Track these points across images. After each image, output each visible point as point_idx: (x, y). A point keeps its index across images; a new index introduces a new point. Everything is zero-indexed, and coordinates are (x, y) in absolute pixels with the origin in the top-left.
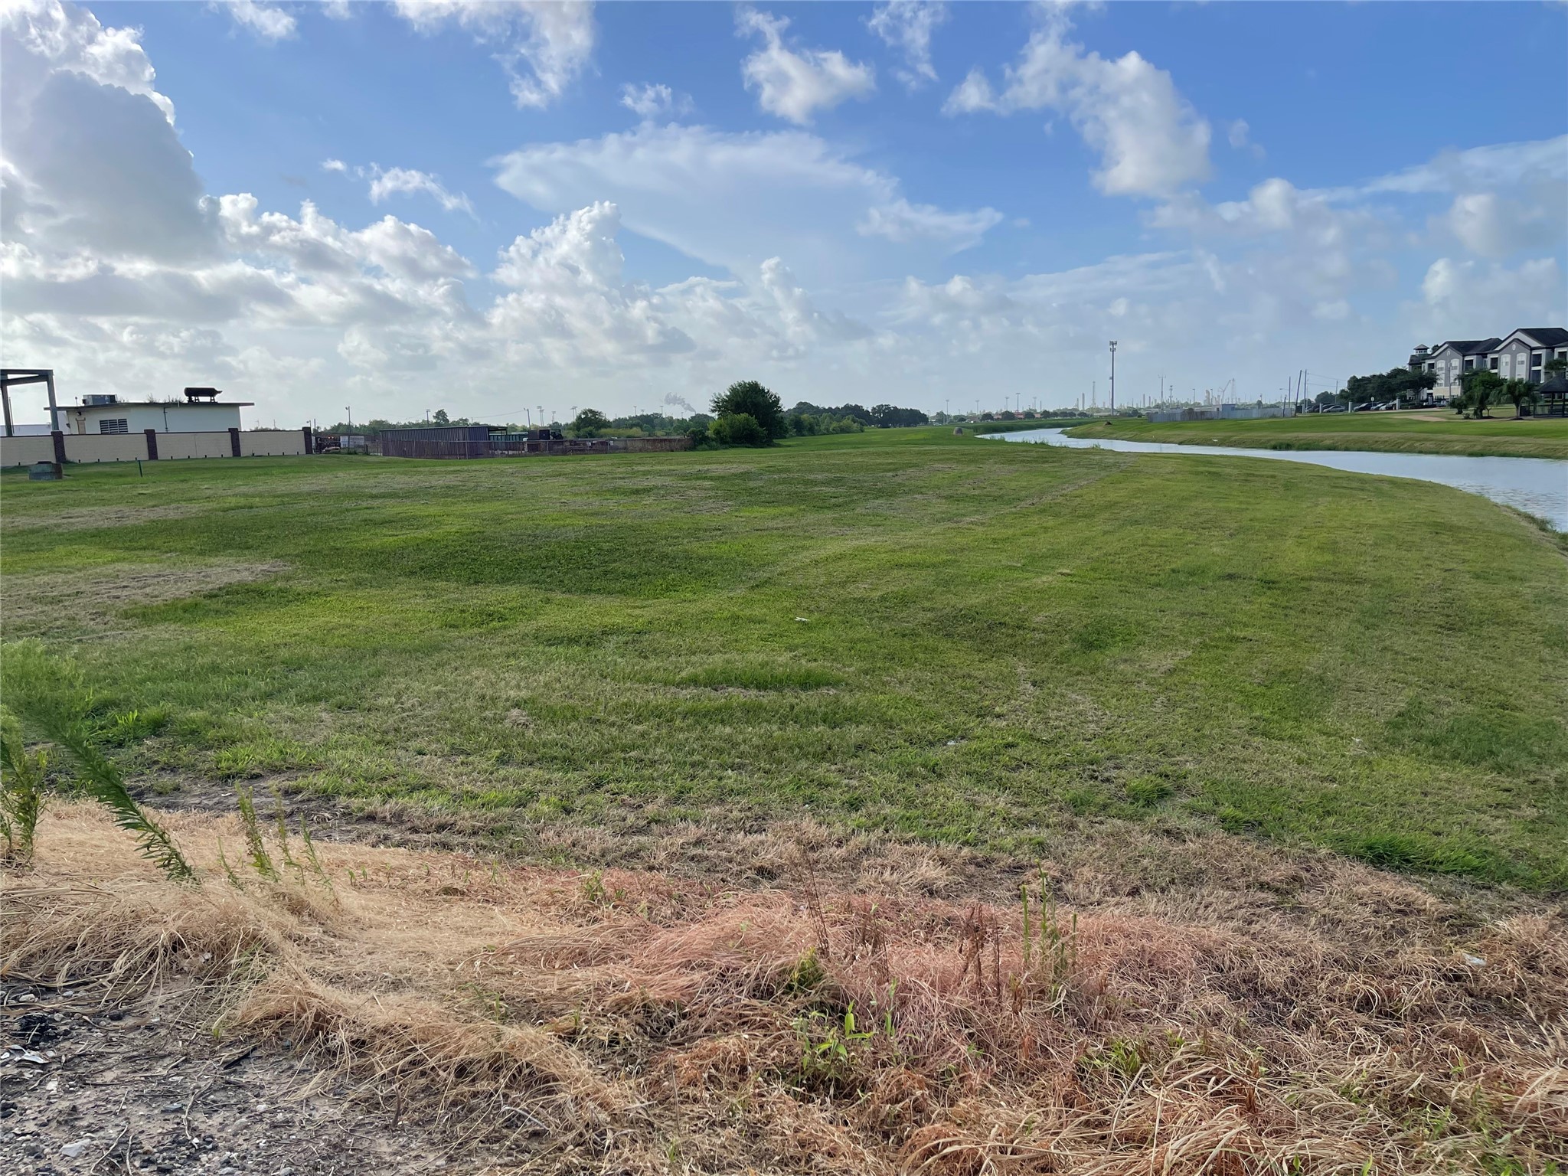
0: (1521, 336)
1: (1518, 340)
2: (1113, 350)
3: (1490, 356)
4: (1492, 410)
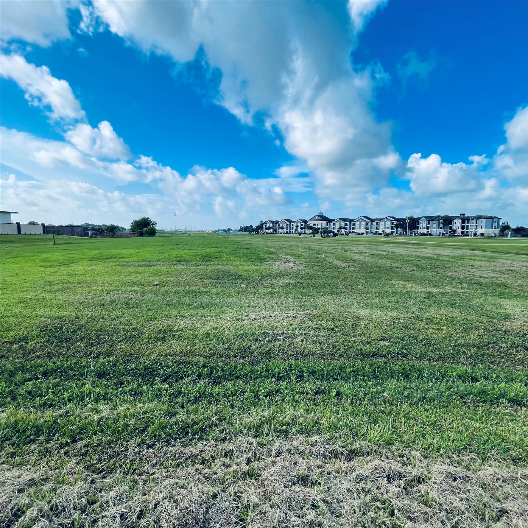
0: (284, 220)
2: (175, 216)
3: (278, 224)
4: (316, 235)
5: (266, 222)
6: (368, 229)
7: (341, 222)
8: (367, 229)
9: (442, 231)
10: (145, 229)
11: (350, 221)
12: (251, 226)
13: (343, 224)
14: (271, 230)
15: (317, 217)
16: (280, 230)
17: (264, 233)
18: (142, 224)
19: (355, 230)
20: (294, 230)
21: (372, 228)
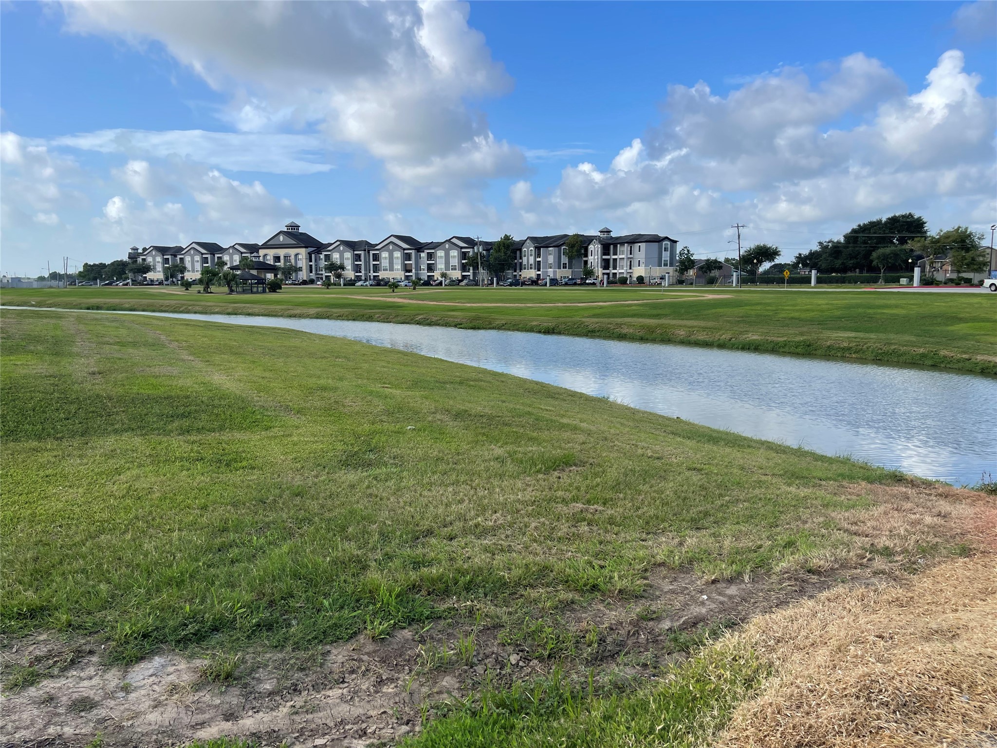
0: (194, 245)
1: (193, 248)
3: (179, 257)
4: (213, 288)
6: (410, 271)
7: (344, 251)
9: (567, 273)
11: (367, 248)
13: (348, 256)
15: (281, 238)
19: (381, 275)
21: (418, 268)
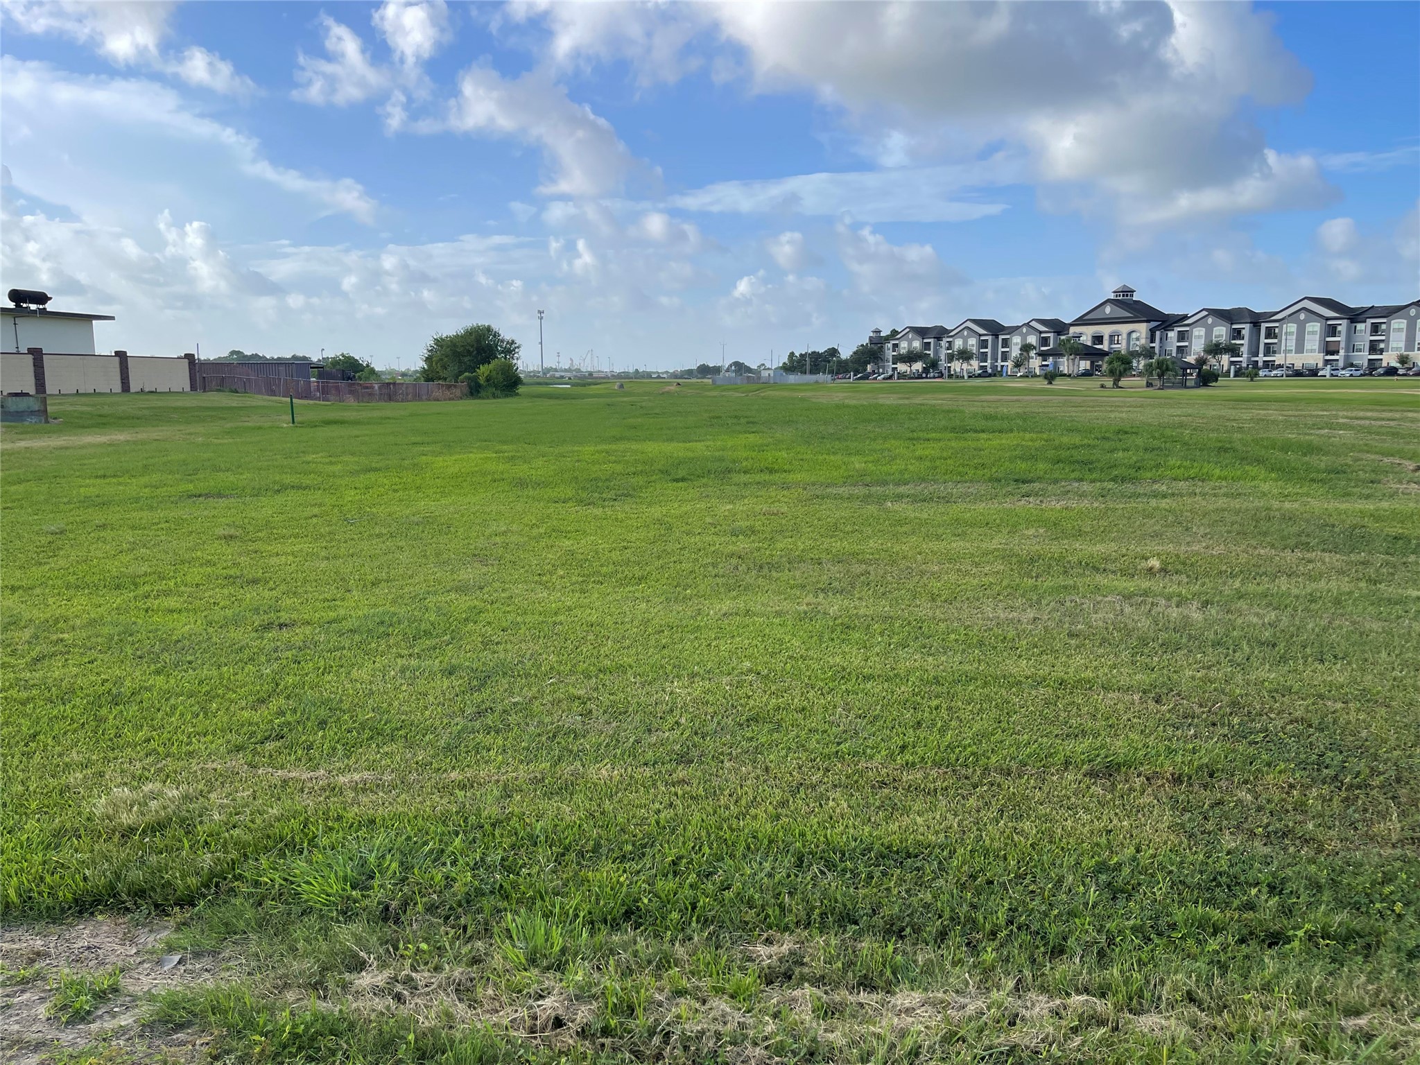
0: (969, 324)
1: (967, 328)
2: (541, 318)
3: (945, 340)
4: (1124, 382)
5: (894, 333)
6: (1337, 352)
7: (1214, 325)
8: (1330, 350)
10: (484, 370)
11: (1256, 320)
12: (833, 352)
13: (1221, 332)
14: (918, 366)
15: (1108, 309)
16: (956, 366)
17: (891, 377)
18: (469, 353)
19: (1278, 359)
20: (1010, 364)
21: (1351, 348)
